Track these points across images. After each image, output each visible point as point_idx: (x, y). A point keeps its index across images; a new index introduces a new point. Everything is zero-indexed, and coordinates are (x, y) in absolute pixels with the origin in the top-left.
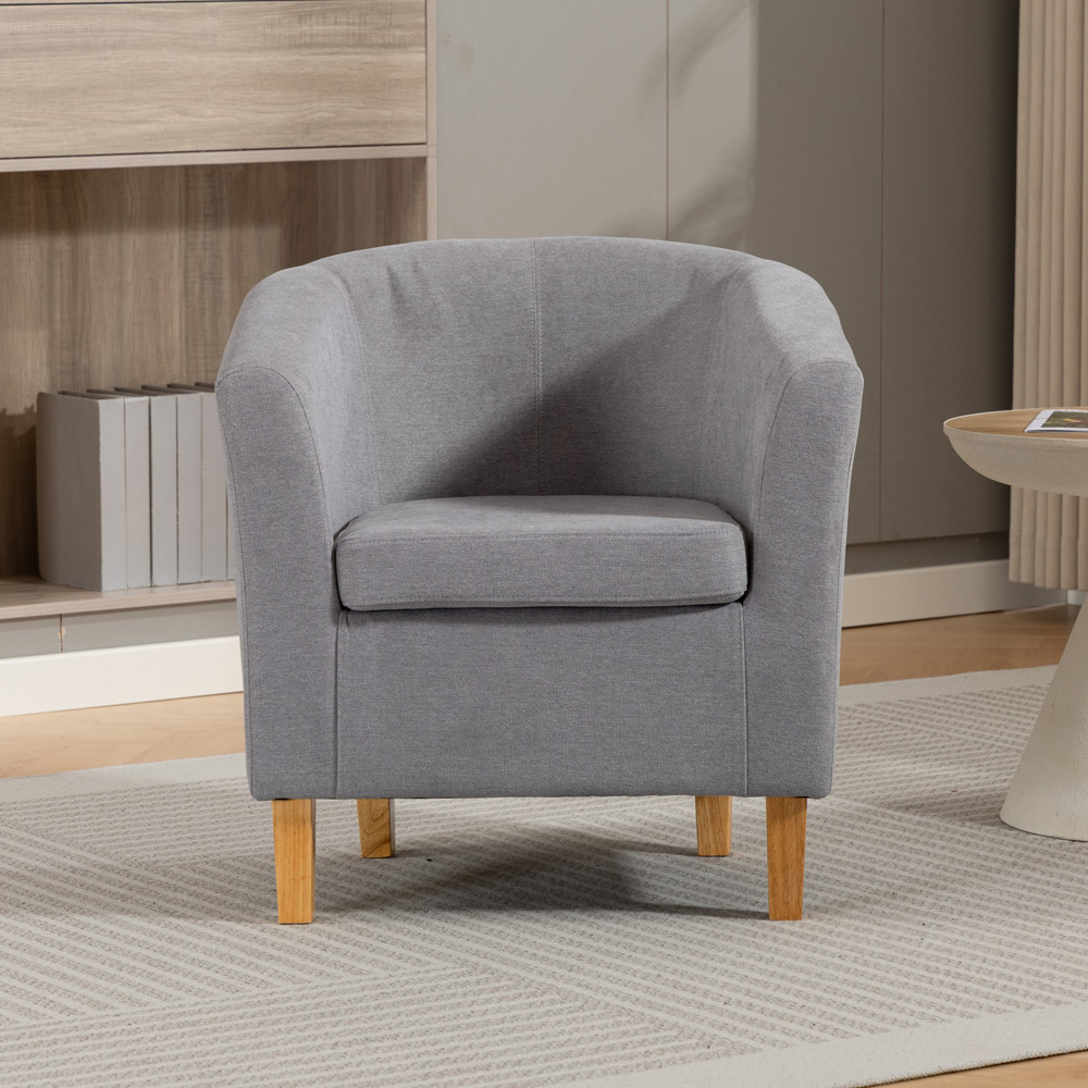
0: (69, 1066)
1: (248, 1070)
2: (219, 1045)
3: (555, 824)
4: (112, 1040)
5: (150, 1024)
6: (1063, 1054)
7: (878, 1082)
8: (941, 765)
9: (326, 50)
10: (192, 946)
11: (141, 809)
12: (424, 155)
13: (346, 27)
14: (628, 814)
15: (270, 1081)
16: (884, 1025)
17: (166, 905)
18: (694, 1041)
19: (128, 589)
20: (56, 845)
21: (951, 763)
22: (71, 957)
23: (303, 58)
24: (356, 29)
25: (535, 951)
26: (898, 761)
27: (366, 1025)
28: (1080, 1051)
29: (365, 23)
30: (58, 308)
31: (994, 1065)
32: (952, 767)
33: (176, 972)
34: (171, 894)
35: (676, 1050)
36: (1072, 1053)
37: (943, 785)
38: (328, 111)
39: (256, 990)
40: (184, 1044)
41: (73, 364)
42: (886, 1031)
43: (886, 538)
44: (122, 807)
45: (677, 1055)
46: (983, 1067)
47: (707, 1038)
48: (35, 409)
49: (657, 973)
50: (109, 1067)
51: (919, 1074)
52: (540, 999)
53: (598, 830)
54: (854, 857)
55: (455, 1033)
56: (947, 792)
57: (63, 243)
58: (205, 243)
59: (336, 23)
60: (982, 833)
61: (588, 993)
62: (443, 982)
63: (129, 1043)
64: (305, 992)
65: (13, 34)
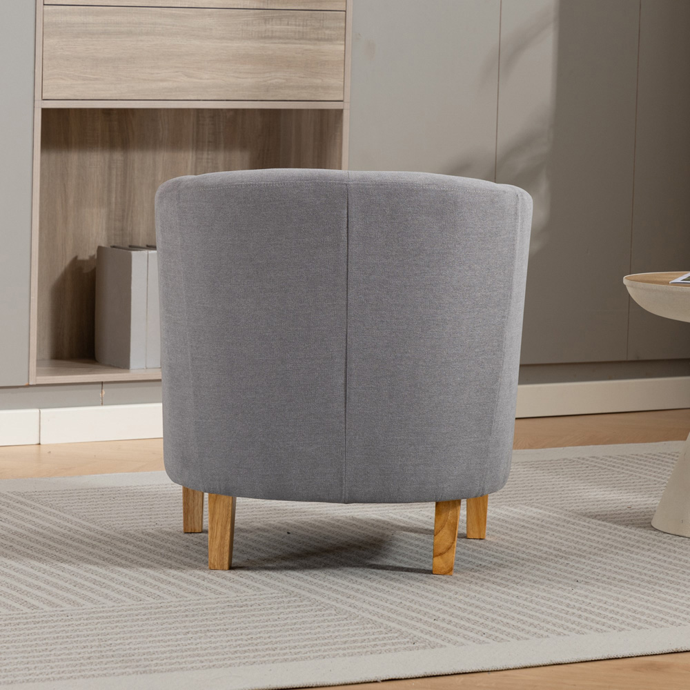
0: (22, 638)
1: (128, 644)
2: (117, 630)
3: (374, 516)
4: (53, 624)
5: (80, 616)
6: (632, 657)
7: (510, 667)
8: (627, 493)
9: (281, 41)
10: (124, 575)
11: (126, 498)
12: (341, 108)
13: (294, 27)
14: (422, 512)
15: (140, 651)
16: (527, 636)
17: (117, 551)
18: (407, 640)
19: (147, 368)
20: (65, 515)
21: (634, 492)
22: (48, 578)
23: (266, 45)
24: (300, 28)
25: (332, 586)
26: (602, 490)
27: (211, 623)
28: (643, 656)
29: (306, 26)
30: (114, 195)
31: (586, 661)
32: (634, 494)
33: (108, 589)
34: (123, 545)
35: (393, 644)
36: (637, 656)
37: (624, 504)
38: (281, 79)
39: (152, 600)
40: (96, 629)
41: (122, 230)
42: (527, 639)
43: (630, 358)
44: (114, 496)
45: (393, 647)
46: (579, 662)
47: (416, 639)
48: (96, 257)
49: (400, 601)
50: (45, 639)
51: (538, 664)
52: (323, 613)
53: (400, 521)
54: (552, 542)
55: (263, 629)
56: (625, 508)
57: (118, 156)
58: (208, 159)
59: (288, 24)
60: (636, 532)
61: (353, 610)
62: (268, 601)
63: (63, 626)
64: (181, 603)
65: (83, 24)
